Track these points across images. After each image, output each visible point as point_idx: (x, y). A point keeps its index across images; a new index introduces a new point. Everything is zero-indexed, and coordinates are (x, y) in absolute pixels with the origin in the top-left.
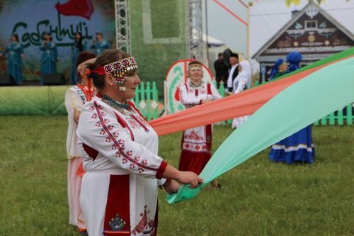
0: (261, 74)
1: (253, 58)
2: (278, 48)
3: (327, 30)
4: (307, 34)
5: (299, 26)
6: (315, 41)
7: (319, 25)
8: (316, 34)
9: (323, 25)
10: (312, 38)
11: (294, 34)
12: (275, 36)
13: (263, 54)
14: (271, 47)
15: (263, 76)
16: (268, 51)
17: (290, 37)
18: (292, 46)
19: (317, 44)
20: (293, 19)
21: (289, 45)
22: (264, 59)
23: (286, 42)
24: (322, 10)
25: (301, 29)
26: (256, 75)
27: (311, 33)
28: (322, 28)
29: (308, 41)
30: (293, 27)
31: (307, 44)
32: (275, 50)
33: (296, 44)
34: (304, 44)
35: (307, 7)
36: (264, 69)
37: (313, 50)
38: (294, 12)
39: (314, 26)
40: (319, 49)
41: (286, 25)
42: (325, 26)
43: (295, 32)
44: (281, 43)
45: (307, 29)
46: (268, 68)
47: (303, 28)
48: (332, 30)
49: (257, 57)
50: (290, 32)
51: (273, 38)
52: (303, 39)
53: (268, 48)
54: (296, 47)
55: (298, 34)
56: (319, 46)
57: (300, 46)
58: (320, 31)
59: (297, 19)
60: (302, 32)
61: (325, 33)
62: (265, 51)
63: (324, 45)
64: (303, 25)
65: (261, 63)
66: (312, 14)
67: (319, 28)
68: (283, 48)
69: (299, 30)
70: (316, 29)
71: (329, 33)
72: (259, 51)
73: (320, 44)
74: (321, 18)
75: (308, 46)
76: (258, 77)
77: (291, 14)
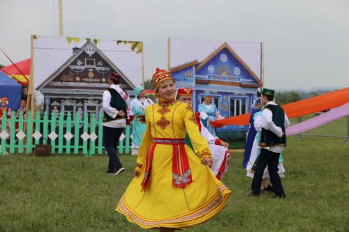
0: (45, 105)
1: (37, 89)
2: (62, 81)
3: (103, 69)
4: (87, 71)
5: (79, 62)
6: (94, 78)
7: (96, 64)
8: (94, 71)
9: (99, 63)
10: (91, 75)
11: (76, 70)
12: (59, 70)
13: (47, 87)
15: (47, 107)
16: (52, 84)
17: (73, 72)
18: (75, 81)
19: (95, 80)
20: (74, 55)
21: (71, 79)
22: (48, 91)
23: (70, 76)
24: (98, 50)
25: (81, 65)
26: (40, 106)
27: (91, 70)
28: (99, 66)
29: (88, 77)
30: (74, 63)
31: (87, 80)
32: (59, 84)
33: (78, 79)
34: (84, 80)
35: (85, 45)
36: (48, 101)
37: (92, 85)
38: (75, 49)
39: (93, 64)
40: (97, 85)
41: (69, 60)
42: (102, 65)
43: (77, 68)
44: (64, 77)
45: (86, 66)
46: (52, 100)
47: (84, 65)
48: (108, 69)
49: (41, 88)
50: (73, 67)
51: (57, 72)
52: (84, 75)
53: (53, 81)
54: (78, 82)
55: (79, 70)
56: (97, 82)
57: (81, 81)
58: (98, 69)
59: (78, 55)
60: (83, 68)
61: (102, 71)
62: (49, 83)
63: (101, 82)
64: (83, 61)
65: (45, 94)
66: (90, 53)
67: (97, 66)
68: (66, 81)
69: (80, 67)
70: (94, 67)
71: (105, 71)
72: (43, 83)
73: (98, 80)
74: (97, 57)
75: (88, 82)
76: (43, 108)
77: (72, 51)
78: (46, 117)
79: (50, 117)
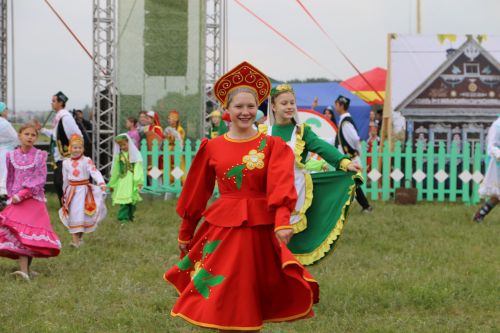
0: (407, 133)
1: (396, 110)
2: (430, 98)
3: (491, 78)
4: (466, 82)
5: (456, 70)
6: (477, 91)
7: (481, 69)
8: (478, 82)
9: (485, 70)
10: (473, 87)
11: (451, 81)
12: (426, 82)
13: (410, 106)
14: (421, 96)
15: (410, 135)
16: (416, 102)
17: (447, 85)
18: (449, 96)
19: (480, 95)
20: (448, 60)
21: (444, 95)
22: (411, 112)
23: (441, 90)
24: (484, 51)
25: (459, 74)
26: (400, 134)
27: (473, 80)
28: (485, 74)
29: (468, 91)
30: (449, 71)
31: (467, 94)
32: (426, 101)
33: (454, 94)
34: (463, 94)
35: (465, 45)
36: (411, 126)
37: (474, 102)
38: (450, 51)
39: (475, 71)
40: (482, 102)
41: (440, 68)
42: (489, 72)
43: (452, 77)
44: (434, 92)
45: (466, 75)
46: (417, 125)
47: (462, 73)
48: (499, 78)
49: (402, 108)
50: (446, 77)
51: (424, 84)
52: (462, 87)
53: (417, 98)
54: (453, 98)
55: (455, 81)
56: (482, 98)
57: (458, 97)
58: (483, 78)
59: (453, 60)
60: (461, 78)
61: (489, 81)
62: (413, 101)
63: (488, 97)
64: (461, 68)
65: (407, 117)
66: (472, 56)
67: (482, 74)
68: (437, 98)
69: (457, 76)
70: (478, 75)
71: (493, 81)
72: (405, 101)
73: (483, 95)
74: (483, 61)
75: (469, 98)
76: (403, 137)
77: (446, 53)
78: (409, 149)
79: (414, 150)
